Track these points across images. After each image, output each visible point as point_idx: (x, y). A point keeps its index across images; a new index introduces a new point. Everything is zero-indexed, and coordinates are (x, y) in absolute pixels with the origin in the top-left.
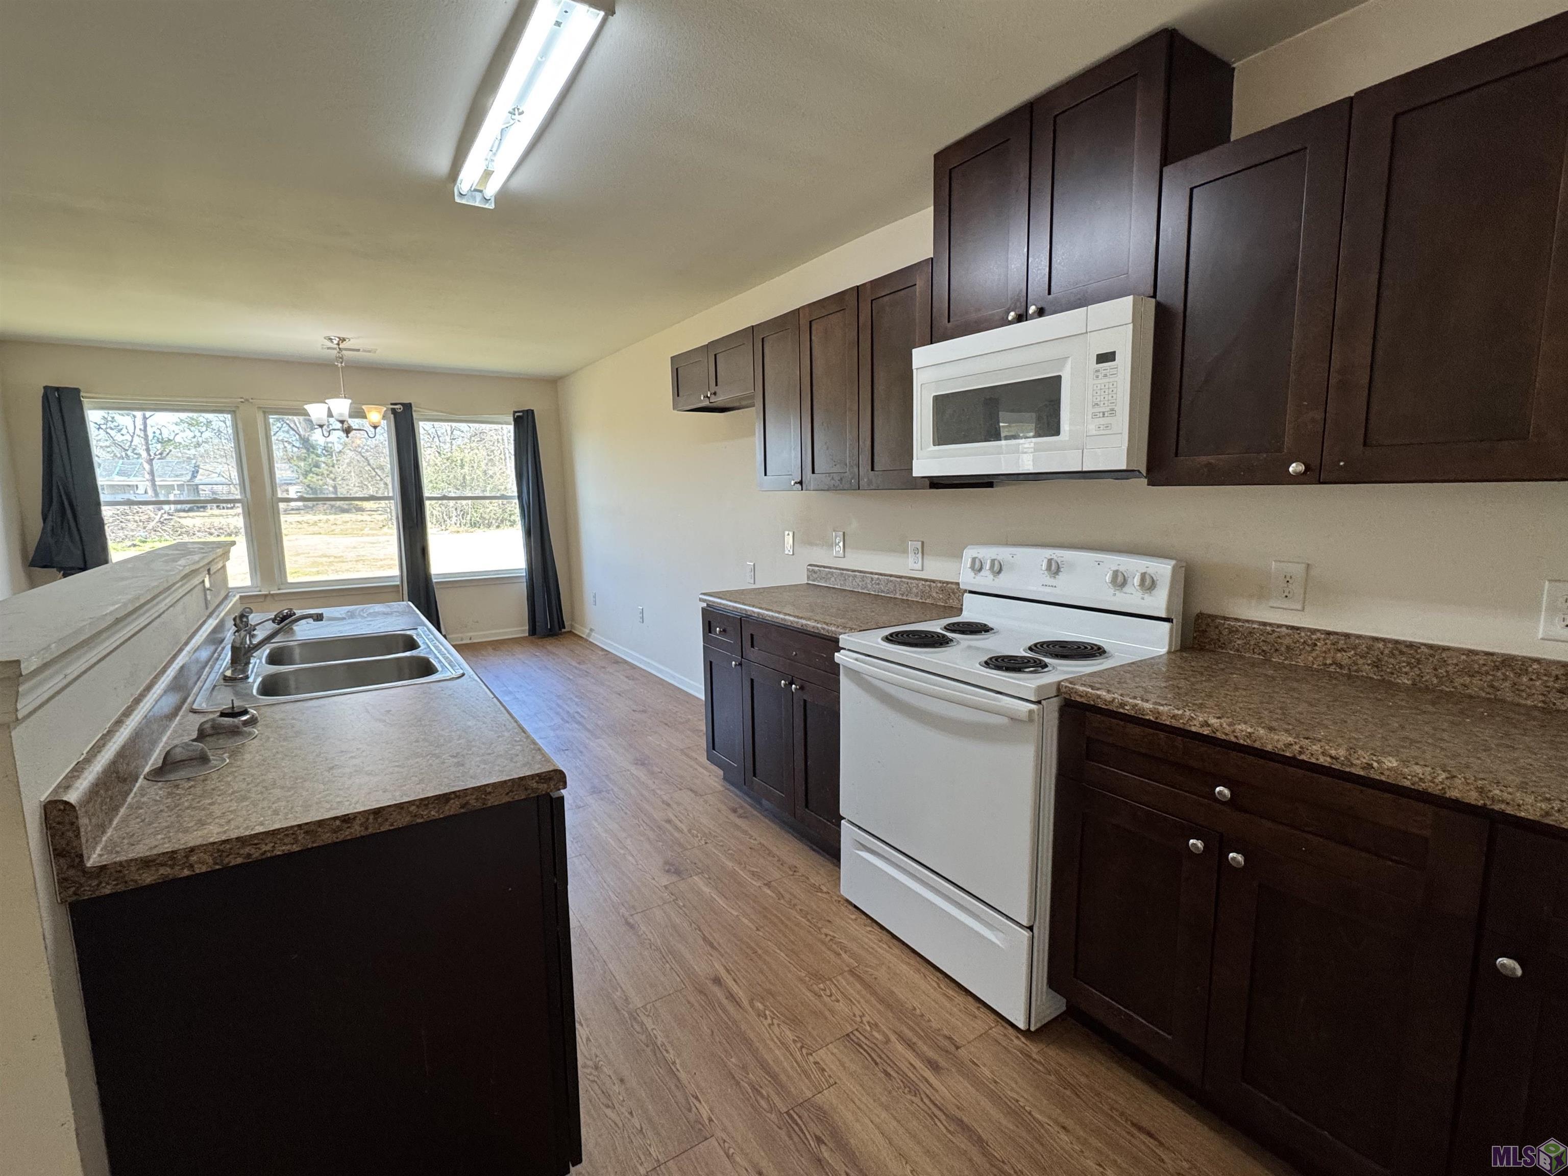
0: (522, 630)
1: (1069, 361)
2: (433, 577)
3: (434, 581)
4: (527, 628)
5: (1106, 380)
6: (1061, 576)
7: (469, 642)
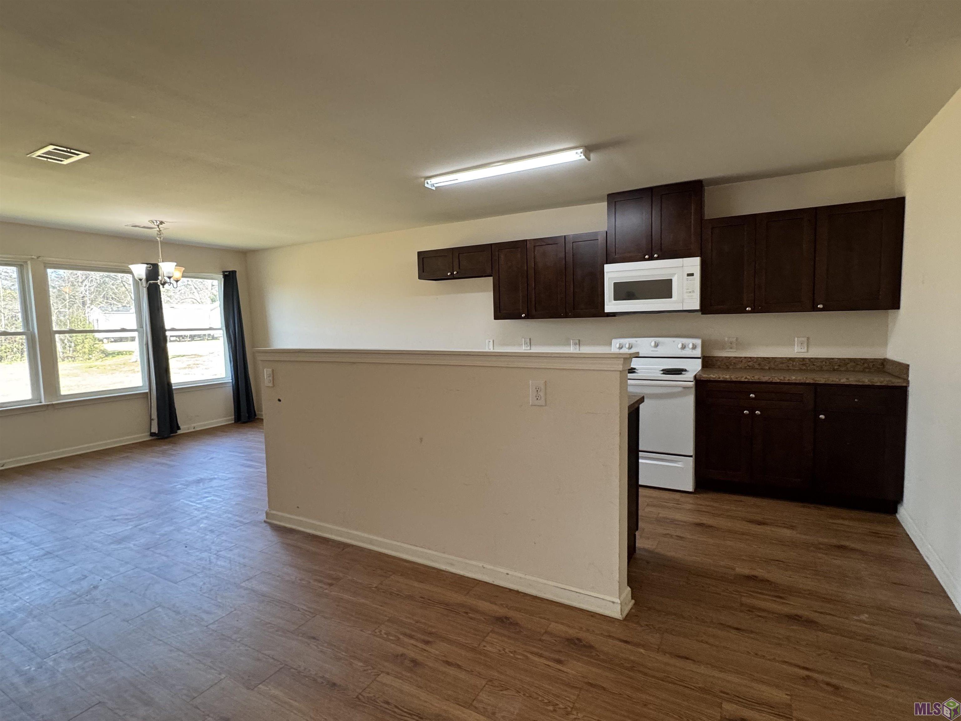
0: (230, 418)
1: (676, 276)
2: (173, 385)
3: (173, 388)
4: (233, 417)
5: (690, 282)
6: (659, 347)
7: (193, 430)
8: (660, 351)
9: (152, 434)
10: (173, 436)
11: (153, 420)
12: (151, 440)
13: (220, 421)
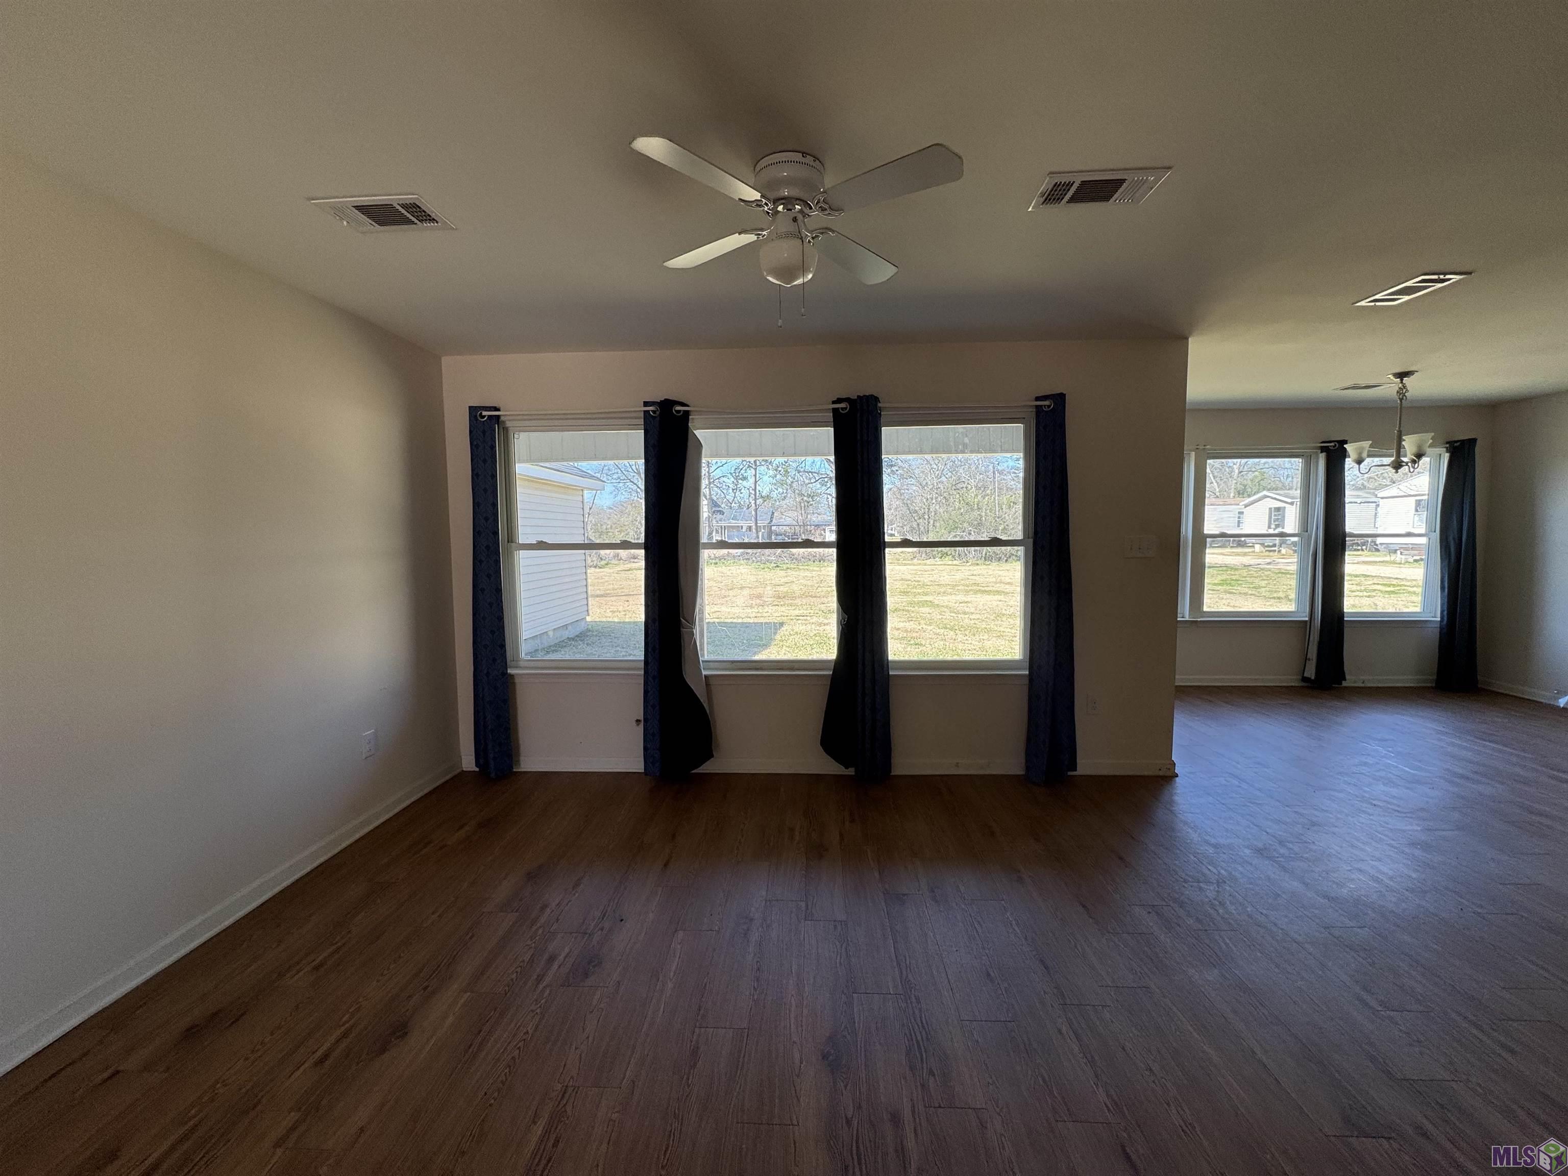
9: (1304, 679)
10: (1335, 688)
11: (1309, 660)
12: (1303, 687)
13: (1406, 680)
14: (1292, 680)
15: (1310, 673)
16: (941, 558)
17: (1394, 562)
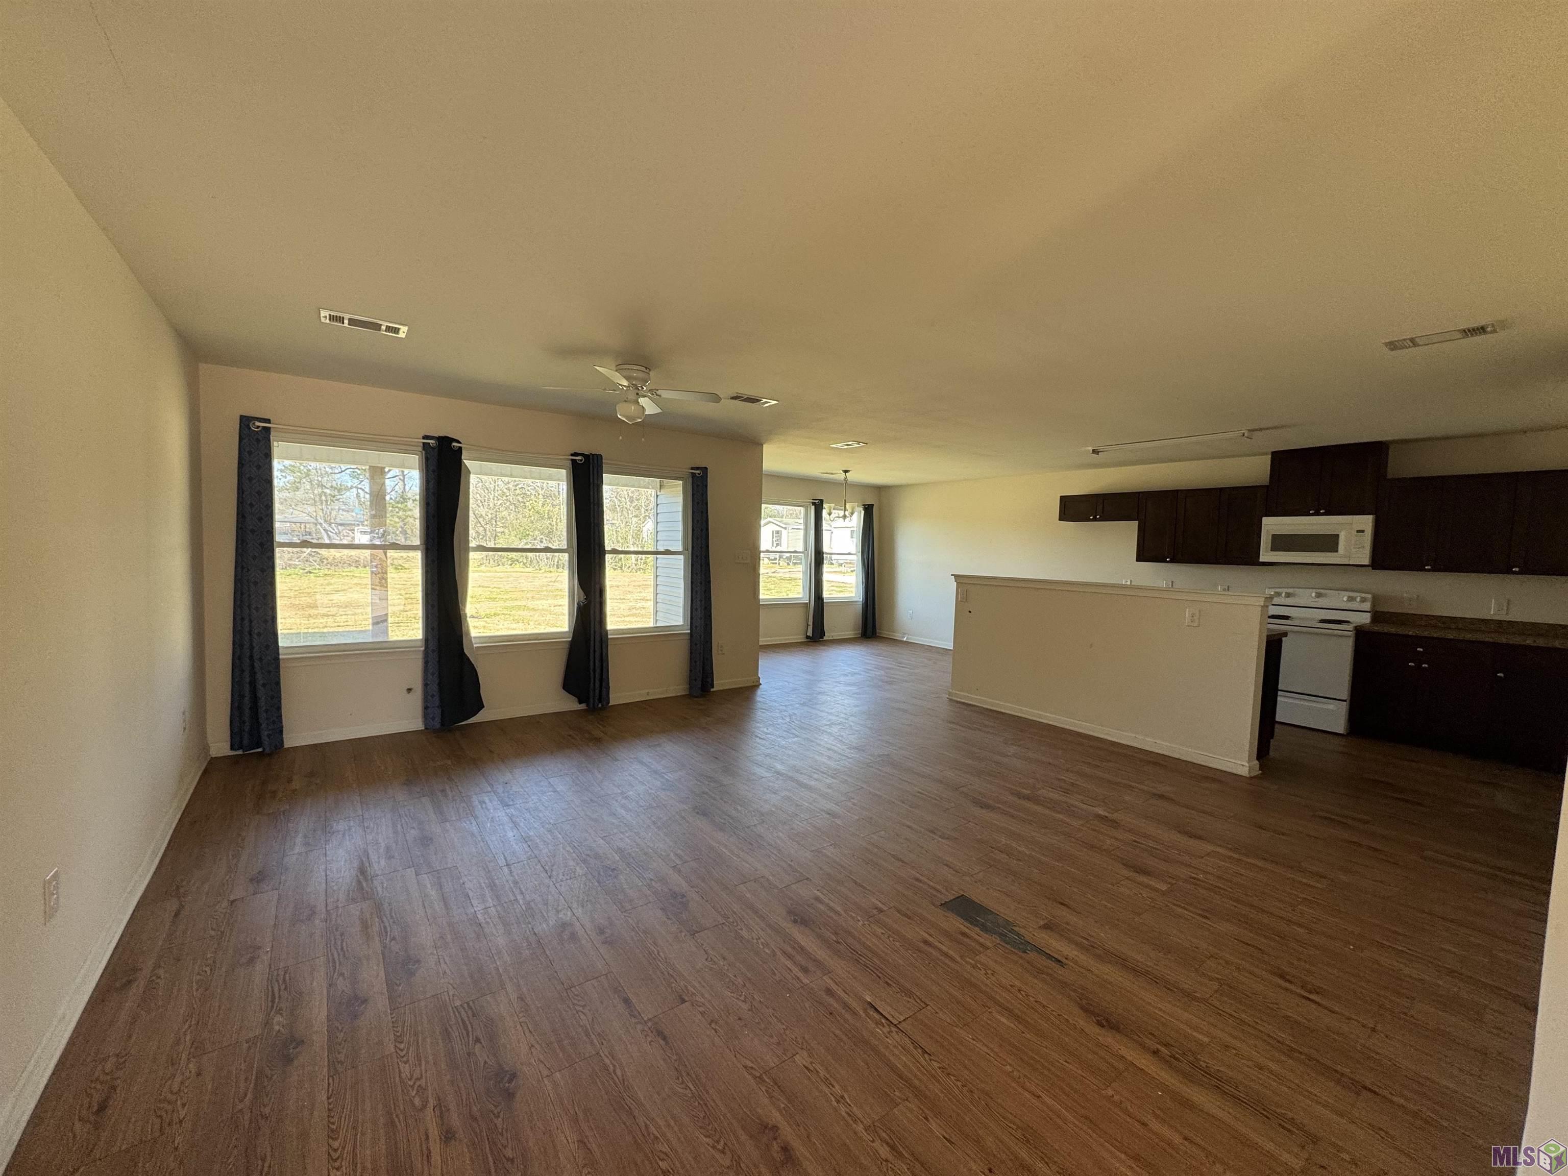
0: (857, 632)
1: (1344, 531)
4: (860, 632)
5: (1360, 538)
6: (1320, 598)
8: (1322, 602)
9: (807, 637)
10: (820, 641)
11: (809, 626)
12: (807, 641)
13: (850, 634)
14: (801, 638)
15: (810, 633)
16: (511, 565)
17: (841, 572)
